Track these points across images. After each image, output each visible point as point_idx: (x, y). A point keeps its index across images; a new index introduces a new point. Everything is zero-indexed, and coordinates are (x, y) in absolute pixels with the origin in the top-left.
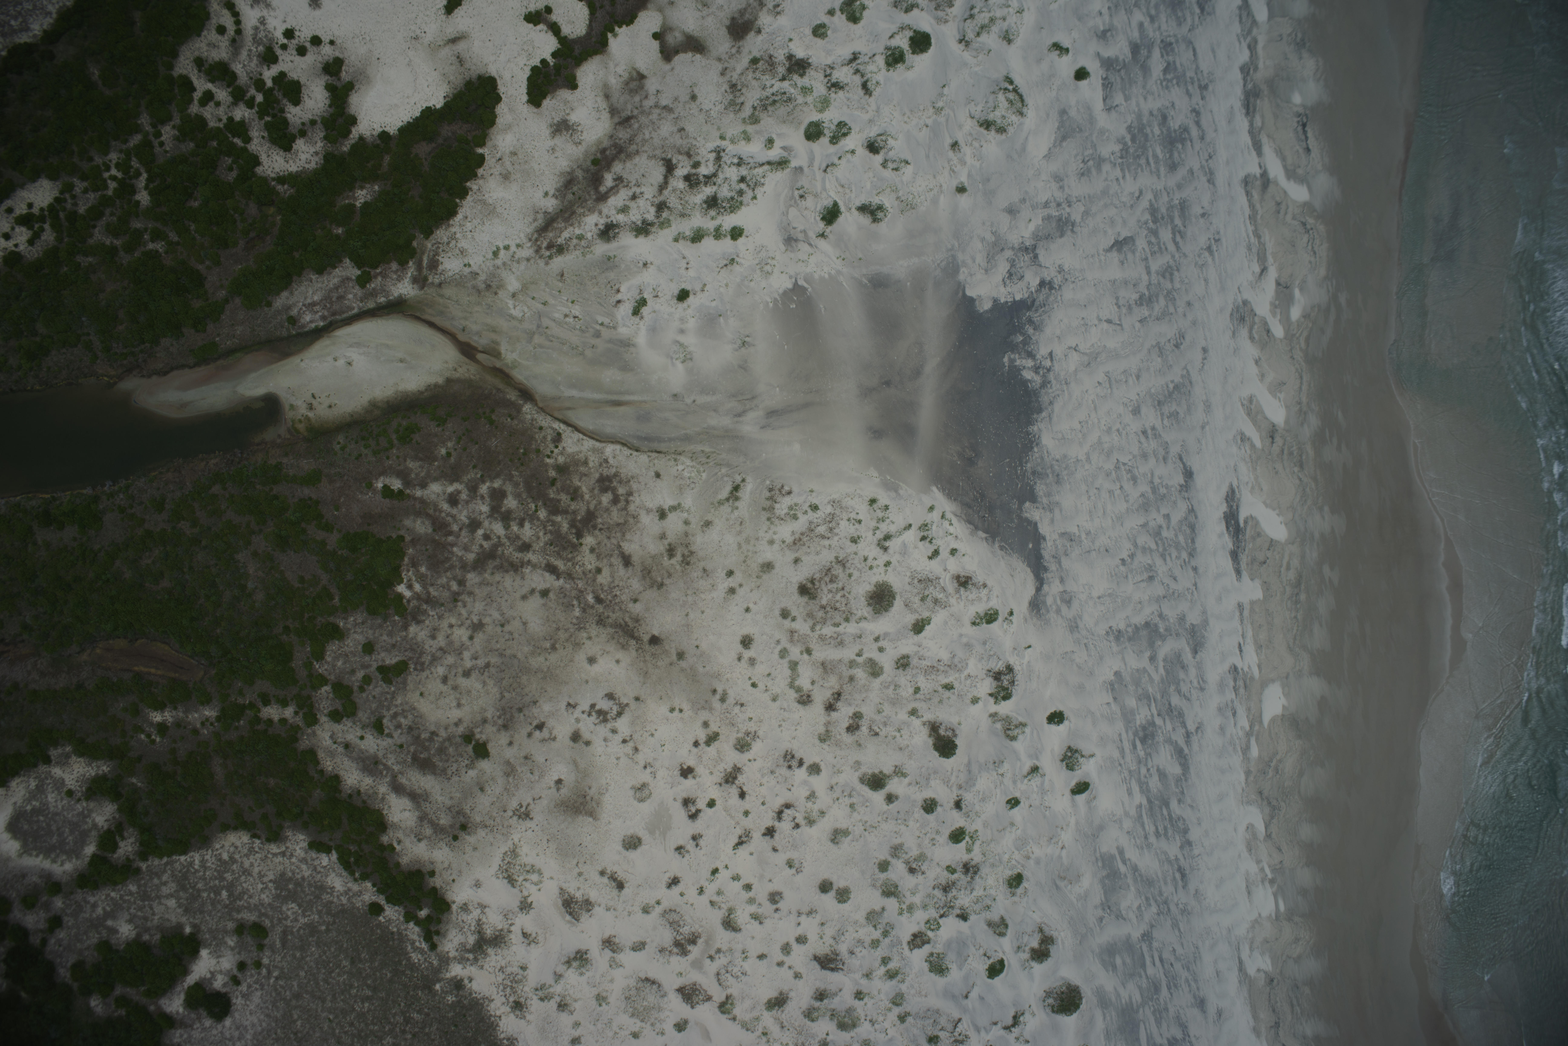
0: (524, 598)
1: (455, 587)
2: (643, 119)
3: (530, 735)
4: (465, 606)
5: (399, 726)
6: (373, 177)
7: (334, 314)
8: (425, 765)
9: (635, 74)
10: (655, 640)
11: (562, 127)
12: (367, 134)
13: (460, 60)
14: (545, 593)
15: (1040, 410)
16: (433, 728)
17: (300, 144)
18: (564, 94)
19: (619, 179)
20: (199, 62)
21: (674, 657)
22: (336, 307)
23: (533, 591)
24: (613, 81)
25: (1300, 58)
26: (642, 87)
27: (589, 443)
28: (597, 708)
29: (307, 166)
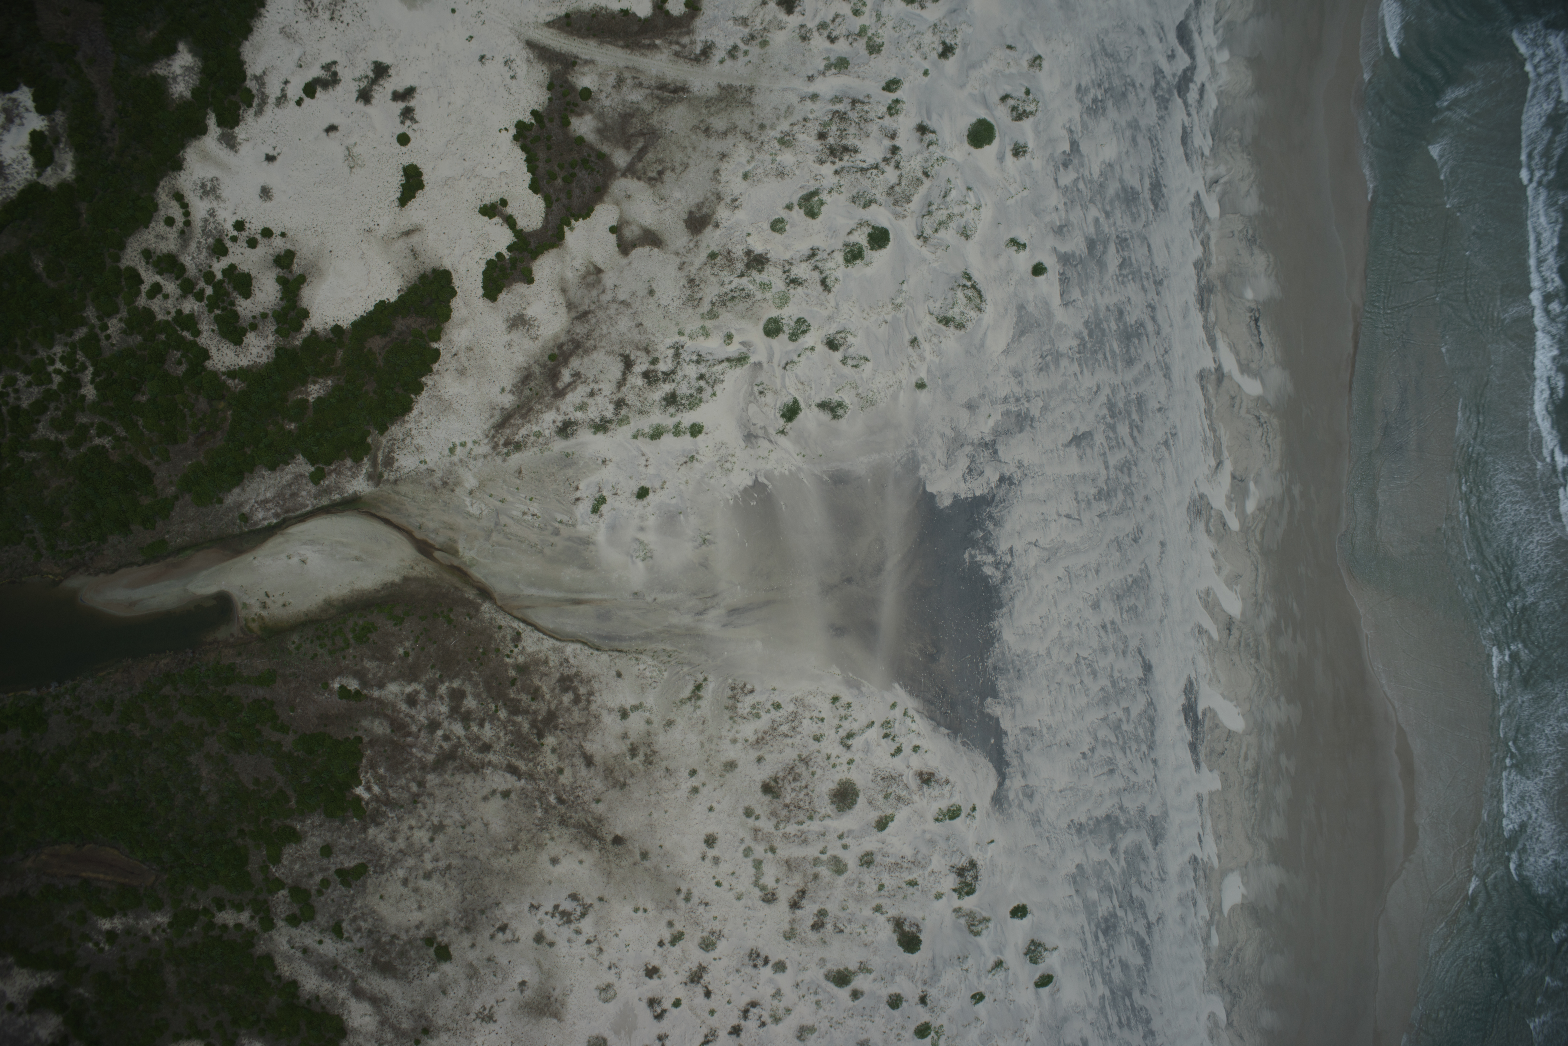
0: (485, 799)
1: (414, 788)
2: (601, 314)
3: (492, 937)
4: (425, 808)
5: (358, 930)
6: (325, 372)
7: (287, 512)
8: (386, 969)
9: (592, 268)
10: (618, 840)
11: (518, 322)
12: (319, 328)
13: (414, 253)
14: (506, 794)
15: (1001, 606)
16: (393, 931)
17: (251, 338)
18: (520, 288)
19: (577, 375)
20: (147, 254)
21: (638, 857)
22: (289, 504)
23: (494, 792)
24: (570, 275)
25: (1252, 254)
26: (599, 281)
27: (549, 643)
28: (561, 909)
29: (258, 360)
